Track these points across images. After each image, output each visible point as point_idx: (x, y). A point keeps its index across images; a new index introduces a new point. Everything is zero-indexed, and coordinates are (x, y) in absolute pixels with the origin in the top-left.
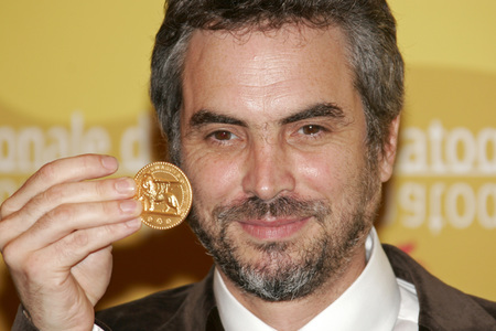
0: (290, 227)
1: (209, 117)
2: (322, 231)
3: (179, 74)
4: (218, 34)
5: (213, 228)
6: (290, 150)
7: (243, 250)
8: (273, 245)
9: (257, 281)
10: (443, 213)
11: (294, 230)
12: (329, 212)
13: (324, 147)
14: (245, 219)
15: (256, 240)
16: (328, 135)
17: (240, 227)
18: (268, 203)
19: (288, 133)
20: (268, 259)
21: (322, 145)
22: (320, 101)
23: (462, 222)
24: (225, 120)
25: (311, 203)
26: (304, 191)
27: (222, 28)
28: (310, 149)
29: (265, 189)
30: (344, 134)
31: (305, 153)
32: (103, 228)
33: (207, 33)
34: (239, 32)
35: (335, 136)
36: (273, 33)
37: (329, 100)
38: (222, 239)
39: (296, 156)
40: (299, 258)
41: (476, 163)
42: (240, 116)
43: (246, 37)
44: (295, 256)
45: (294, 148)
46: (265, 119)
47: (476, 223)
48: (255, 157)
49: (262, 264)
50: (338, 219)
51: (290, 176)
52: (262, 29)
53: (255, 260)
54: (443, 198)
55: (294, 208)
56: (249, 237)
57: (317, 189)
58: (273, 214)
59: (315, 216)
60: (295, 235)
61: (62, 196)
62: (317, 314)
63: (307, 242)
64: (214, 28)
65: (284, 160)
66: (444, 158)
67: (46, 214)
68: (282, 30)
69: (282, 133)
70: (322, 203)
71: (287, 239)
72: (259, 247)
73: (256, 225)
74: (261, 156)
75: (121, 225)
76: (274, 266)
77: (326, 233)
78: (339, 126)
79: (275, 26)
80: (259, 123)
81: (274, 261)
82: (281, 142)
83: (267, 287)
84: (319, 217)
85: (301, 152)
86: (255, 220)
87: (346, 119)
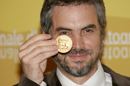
0: (83, 57)
1: (62, 29)
2: (91, 58)
3: (51, 18)
4: (63, 7)
5: (62, 58)
6: (83, 37)
7: (70, 64)
8: (79, 61)
9: (75, 71)
10: (112, 55)
11: (84, 58)
12: (93, 53)
13: (91, 36)
14: (71, 55)
15: (74, 60)
16: (92, 33)
17: (70, 57)
18: (78, 50)
19: (82, 32)
20: (78, 65)
21: (91, 35)
22: (91, 24)
23: (117, 57)
24: (66, 29)
25: (89, 50)
26: (87, 47)
27: (64, 5)
28: (88, 36)
29: (78, 47)
30: (96, 32)
31: (87, 38)
32: (49, 52)
33: (60, 7)
34: (69, 6)
35: (94, 33)
36: (78, 6)
37: (93, 23)
38: (65, 61)
39: (85, 38)
40: (86, 65)
41: (120, 42)
42: (70, 28)
43: (71, 7)
44: (85, 64)
45: (84, 36)
46: (77, 29)
47: (120, 57)
48: (75, 39)
49: (76, 67)
50: (95, 55)
51: (83, 43)
52: (75, 5)
53: (74, 66)
54: (112, 51)
55: (85, 52)
56: (73, 60)
57: (90, 47)
58: (79, 54)
59: (89, 54)
60: (85, 59)
61: (38, 44)
62: (87, 80)
63: (87, 61)
64: (62, 5)
65: (82, 39)
66: (112, 40)
67: (34, 49)
68: (81, 5)
69: (81, 32)
70: (91, 50)
71: (83, 60)
72: (76, 62)
73: (74, 57)
74: (76, 38)
75: (53, 52)
76: (79, 67)
77: (92, 58)
78: (95, 30)
79: (79, 4)
80: (76, 30)
81: (79, 66)
82: (81, 35)
83: (78, 73)
84: (90, 54)
85: (86, 37)
86: (74, 55)
87: (97, 28)
